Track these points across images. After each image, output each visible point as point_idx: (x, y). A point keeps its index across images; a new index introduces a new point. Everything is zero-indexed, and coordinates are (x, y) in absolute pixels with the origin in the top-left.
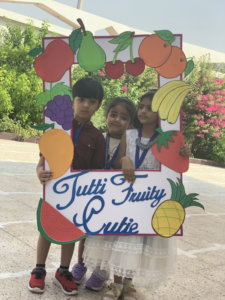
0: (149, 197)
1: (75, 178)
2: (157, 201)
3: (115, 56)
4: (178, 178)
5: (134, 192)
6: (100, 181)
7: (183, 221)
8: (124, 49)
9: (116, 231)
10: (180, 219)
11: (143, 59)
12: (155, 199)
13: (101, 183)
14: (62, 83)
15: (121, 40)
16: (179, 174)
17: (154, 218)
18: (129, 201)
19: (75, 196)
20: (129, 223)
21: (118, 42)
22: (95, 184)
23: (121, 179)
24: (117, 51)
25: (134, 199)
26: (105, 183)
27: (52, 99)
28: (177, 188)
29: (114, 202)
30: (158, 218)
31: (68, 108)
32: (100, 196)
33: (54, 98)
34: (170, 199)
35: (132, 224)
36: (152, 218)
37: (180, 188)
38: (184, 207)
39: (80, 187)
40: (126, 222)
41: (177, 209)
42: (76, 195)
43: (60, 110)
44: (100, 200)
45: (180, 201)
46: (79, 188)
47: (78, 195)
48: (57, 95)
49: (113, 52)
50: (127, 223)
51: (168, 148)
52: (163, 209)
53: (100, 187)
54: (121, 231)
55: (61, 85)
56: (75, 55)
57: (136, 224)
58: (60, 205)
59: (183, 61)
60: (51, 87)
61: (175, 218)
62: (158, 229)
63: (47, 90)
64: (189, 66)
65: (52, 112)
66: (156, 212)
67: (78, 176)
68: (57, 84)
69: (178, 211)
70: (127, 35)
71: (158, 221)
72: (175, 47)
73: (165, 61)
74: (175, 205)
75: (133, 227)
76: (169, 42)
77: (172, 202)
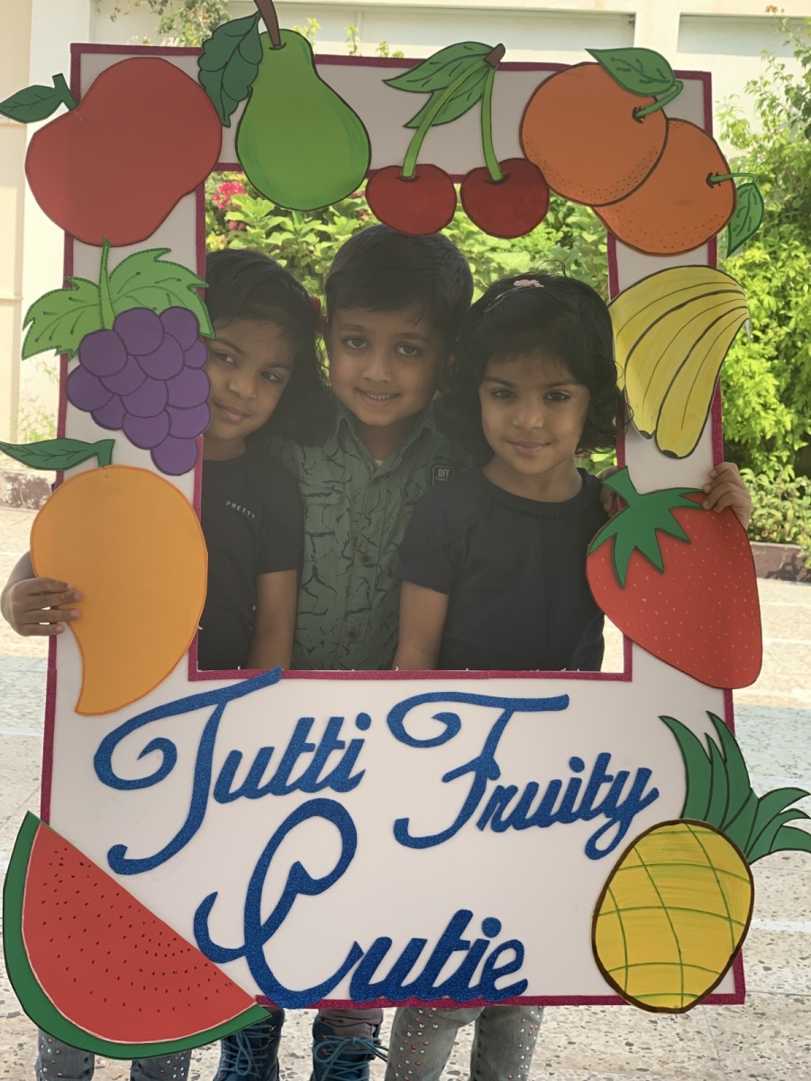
0: (575, 808)
1: (208, 711)
2: (613, 831)
3: (414, 147)
4: (711, 715)
5: (504, 781)
6: (335, 724)
7: (742, 929)
8: (455, 120)
9: (413, 984)
10: (729, 919)
11: (541, 167)
12: (607, 817)
13: (341, 737)
14: (160, 255)
15: (440, 80)
16: (718, 696)
17: (601, 912)
18: (481, 825)
19: (205, 803)
20: (479, 941)
21: (428, 87)
22: (310, 740)
23: (440, 717)
24: (419, 125)
25: (505, 815)
26: (359, 734)
27: (109, 326)
28: (712, 763)
29: (406, 830)
30: (621, 913)
31: (186, 368)
32: (334, 802)
33: (116, 318)
34: (675, 817)
35: (494, 943)
36: (592, 914)
37: (725, 761)
39: (235, 758)
40: (464, 937)
41: (714, 869)
42: (215, 794)
43: (147, 376)
44: (333, 821)
45: (727, 827)
46: (227, 762)
47: (224, 796)
48: (135, 305)
49: (406, 126)
50: (469, 942)
51: (661, 572)
52: (644, 866)
53: (335, 758)
54: (438, 983)
55: (156, 260)
56: (225, 130)
57: (517, 946)
58: (126, 848)
59: (719, 182)
60: (106, 268)
61: (707, 915)
62: (624, 970)
63: (86, 280)
64: (745, 210)
65: (101, 382)
66: (611, 886)
67: (226, 702)
68: (132, 255)
69: (719, 879)
70: (466, 59)
71: (623, 931)
72: (681, 123)
73: (640, 181)
74: (702, 847)
75: (500, 963)
76: (653, 100)
77: (691, 831)
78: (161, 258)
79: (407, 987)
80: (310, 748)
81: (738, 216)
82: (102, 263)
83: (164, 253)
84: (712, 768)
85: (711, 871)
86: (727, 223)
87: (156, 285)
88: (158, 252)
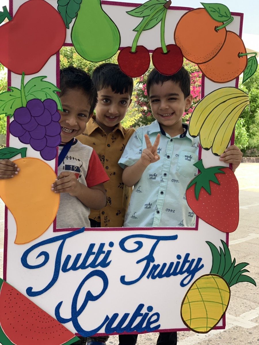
0: (178, 271)
1: (60, 242)
2: (190, 277)
3: (136, 39)
4: (222, 241)
5: (156, 263)
6: (102, 245)
7: (226, 307)
8: (151, 28)
9: (125, 327)
10: (222, 304)
11: (181, 48)
12: (187, 273)
13: (104, 250)
14: (43, 78)
15: (147, 12)
16: (224, 235)
17: (184, 303)
18: (148, 277)
19: (59, 273)
20: (146, 313)
21: (142, 15)
22: (93, 251)
23: (136, 243)
24: (139, 30)
25: (156, 274)
26: (110, 249)
27: (25, 106)
28: (221, 256)
29: (124, 279)
30: (190, 303)
31: (52, 122)
32: (101, 271)
33: (27, 103)
34: (208, 273)
35: (151, 314)
36: (181, 304)
37: (225, 255)
38: (229, 285)
39: (69, 257)
40: (141, 312)
41: (219, 289)
42: (62, 270)
43: (38, 124)
44: (100, 277)
45: (224, 276)
46: (66, 259)
47: (65, 270)
48: (33, 98)
49: (133, 30)
50: (143, 314)
51: (210, 194)
52: (198, 288)
53: (102, 256)
54: (133, 327)
55: (41, 80)
56: (67, 30)
57: (157, 314)
58: (32, 288)
59: (242, 56)
60: (23, 83)
61: (216, 303)
62: (190, 320)
63: (16, 88)
64: (250, 67)
65: (22, 127)
66: (187, 295)
67: (66, 239)
68: (33, 79)
69: (220, 292)
70: (157, 5)
71: (190, 309)
72: (231, 33)
73: (215, 55)
74: (216, 282)
75: (152, 320)
76: (222, 24)
77: (213, 277)
78: (44, 80)
79: (123, 328)
80: (94, 253)
81: (247, 69)
82: (22, 81)
83: (44, 78)
84: (221, 258)
85: (218, 289)
86: (244, 71)
87: (42, 90)
88: (42, 78)
